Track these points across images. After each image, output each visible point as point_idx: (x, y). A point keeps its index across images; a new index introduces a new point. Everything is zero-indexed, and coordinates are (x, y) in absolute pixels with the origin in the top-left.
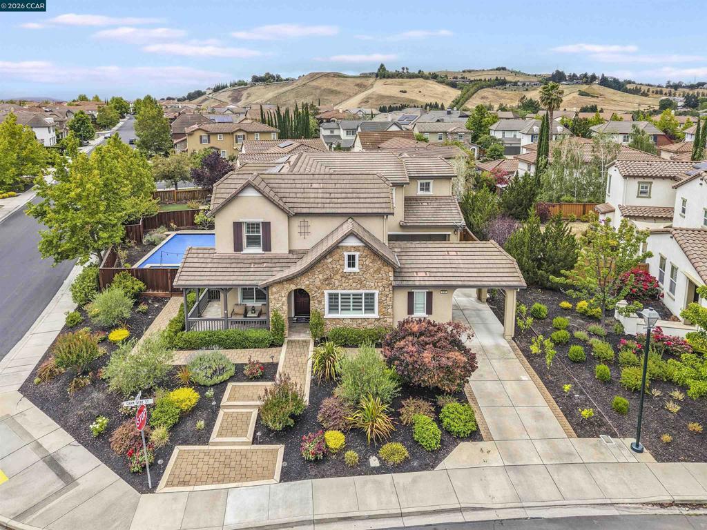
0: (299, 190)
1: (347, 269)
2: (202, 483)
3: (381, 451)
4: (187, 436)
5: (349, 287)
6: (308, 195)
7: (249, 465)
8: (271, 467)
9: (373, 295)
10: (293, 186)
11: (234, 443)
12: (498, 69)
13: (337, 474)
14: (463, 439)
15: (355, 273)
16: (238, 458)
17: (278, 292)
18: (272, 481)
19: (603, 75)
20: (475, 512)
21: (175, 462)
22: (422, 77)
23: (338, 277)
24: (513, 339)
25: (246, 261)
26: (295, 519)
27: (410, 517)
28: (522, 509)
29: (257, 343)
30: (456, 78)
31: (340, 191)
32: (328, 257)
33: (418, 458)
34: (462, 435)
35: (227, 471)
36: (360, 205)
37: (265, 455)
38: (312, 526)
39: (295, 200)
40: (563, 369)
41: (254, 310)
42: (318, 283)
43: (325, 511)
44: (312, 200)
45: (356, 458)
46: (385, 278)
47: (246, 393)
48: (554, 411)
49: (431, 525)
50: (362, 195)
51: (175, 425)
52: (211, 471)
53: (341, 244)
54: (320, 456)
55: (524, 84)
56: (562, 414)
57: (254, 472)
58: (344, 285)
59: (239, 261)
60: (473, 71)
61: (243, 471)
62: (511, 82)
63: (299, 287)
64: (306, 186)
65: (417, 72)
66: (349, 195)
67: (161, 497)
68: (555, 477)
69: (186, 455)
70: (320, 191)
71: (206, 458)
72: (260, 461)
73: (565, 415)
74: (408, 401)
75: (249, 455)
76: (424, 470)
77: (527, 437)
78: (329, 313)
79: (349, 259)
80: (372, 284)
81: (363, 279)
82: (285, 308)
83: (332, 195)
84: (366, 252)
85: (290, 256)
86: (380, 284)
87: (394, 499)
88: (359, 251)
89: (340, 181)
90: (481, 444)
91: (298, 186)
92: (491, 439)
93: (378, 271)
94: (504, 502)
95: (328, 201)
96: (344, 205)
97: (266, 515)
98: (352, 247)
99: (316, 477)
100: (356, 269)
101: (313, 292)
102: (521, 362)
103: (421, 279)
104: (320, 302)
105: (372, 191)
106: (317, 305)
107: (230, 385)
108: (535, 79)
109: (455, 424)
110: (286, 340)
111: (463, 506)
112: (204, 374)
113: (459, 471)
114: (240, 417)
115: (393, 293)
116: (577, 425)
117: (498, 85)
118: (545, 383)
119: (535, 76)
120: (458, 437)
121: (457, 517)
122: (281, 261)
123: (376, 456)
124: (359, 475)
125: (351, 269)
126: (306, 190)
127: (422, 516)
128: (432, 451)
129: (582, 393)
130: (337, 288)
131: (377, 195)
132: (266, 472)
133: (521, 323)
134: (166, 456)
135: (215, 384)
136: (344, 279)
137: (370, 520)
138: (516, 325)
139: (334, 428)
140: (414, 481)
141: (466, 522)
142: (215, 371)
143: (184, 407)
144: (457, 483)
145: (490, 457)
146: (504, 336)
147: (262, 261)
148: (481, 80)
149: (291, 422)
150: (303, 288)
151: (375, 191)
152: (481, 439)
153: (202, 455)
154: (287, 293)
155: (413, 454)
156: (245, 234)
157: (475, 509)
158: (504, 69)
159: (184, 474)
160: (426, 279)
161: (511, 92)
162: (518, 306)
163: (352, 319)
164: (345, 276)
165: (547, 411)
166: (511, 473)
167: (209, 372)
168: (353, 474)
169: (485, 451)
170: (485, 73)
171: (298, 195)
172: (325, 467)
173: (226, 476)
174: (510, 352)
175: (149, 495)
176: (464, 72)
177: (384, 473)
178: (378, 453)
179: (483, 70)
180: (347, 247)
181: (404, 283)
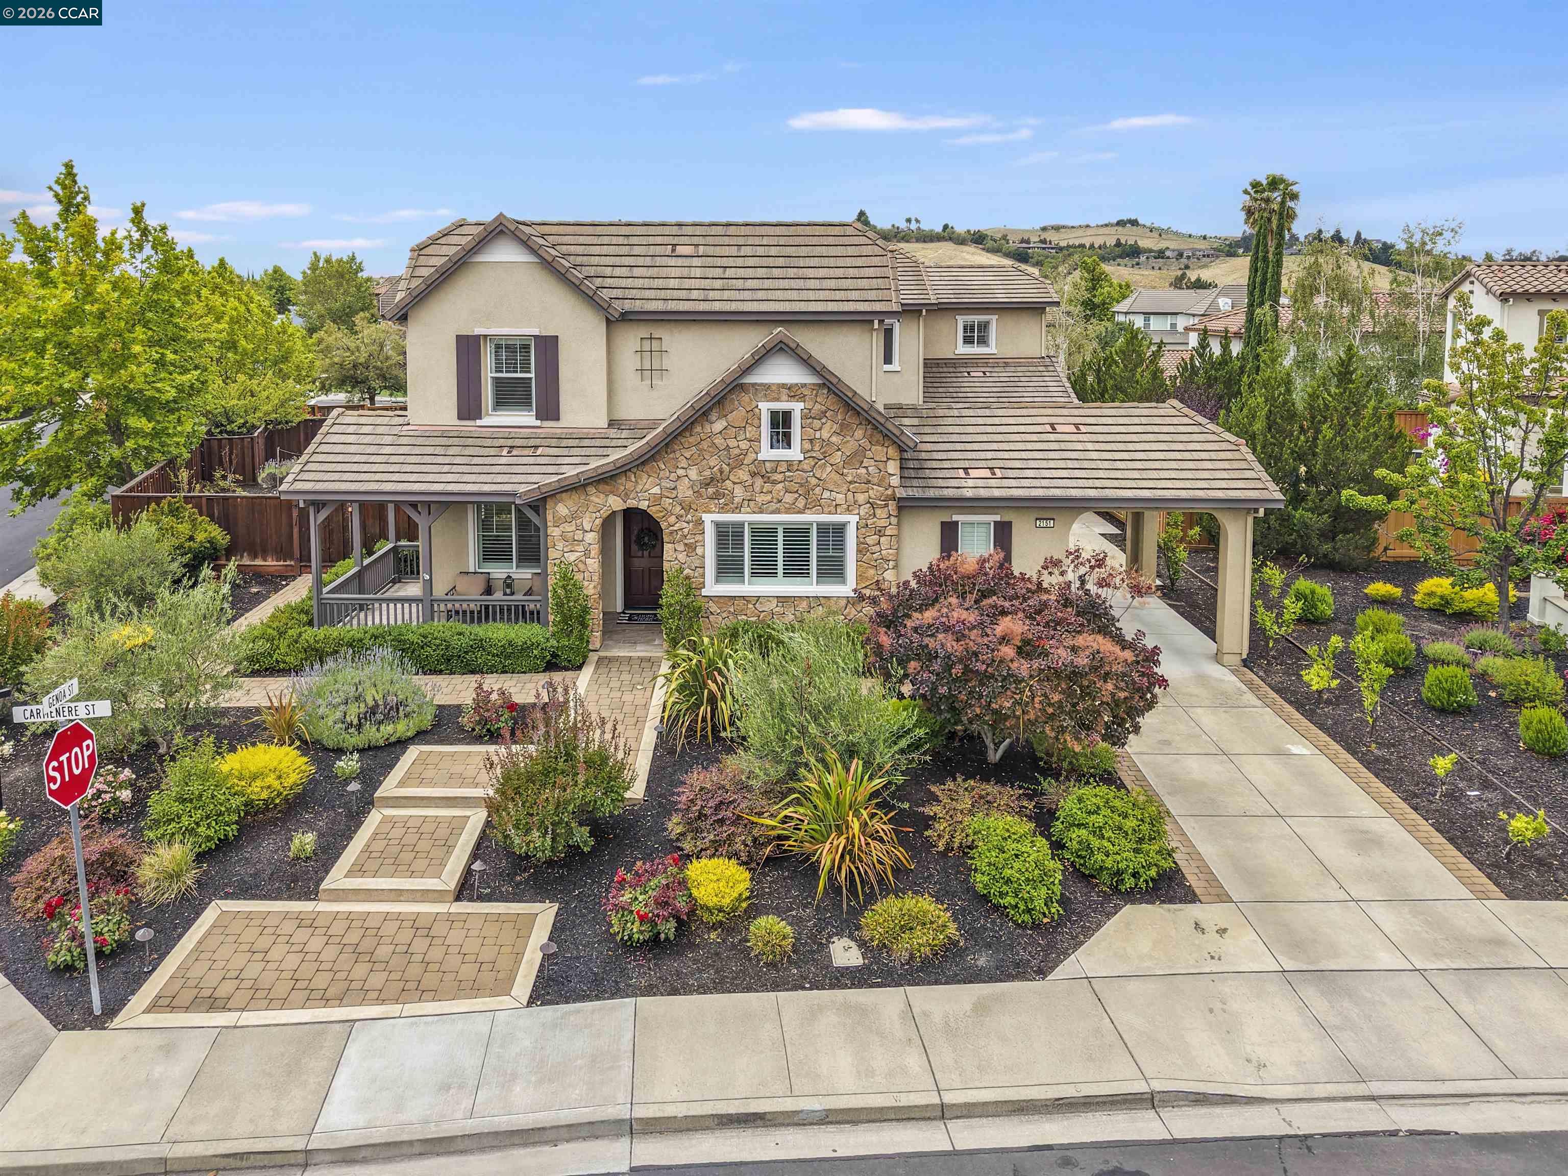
0: (640, 261)
1: (767, 453)
2: (270, 1004)
3: (868, 918)
4: (255, 875)
5: (774, 506)
6: (664, 272)
7: (436, 954)
8: (504, 963)
9: (839, 530)
10: (625, 250)
11: (398, 895)
12: (1121, 223)
13: (720, 986)
14: (1131, 896)
15: (789, 463)
16: (405, 936)
17: (574, 517)
18: (505, 1001)
19: (1359, 235)
20: (1203, 1110)
21: (200, 942)
22: (950, 239)
23: (743, 475)
24: (1245, 663)
25: (488, 442)
26: (567, 1116)
27: (974, 1121)
28: (1373, 1105)
29: (508, 657)
30: (1028, 242)
31: (751, 262)
32: (714, 416)
33: (989, 946)
34: (1129, 882)
35: (360, 971)
36: (805, 295)
37: (491, 930)
38: (625, 1142)
39: (629, 283)
40: (1413, 729)
41: (509, 586)
42: (684, 491)
43: (675, 1094)
44: (673, 283)
45: (784, 938)
46: (875, 480)
47: (458, 769)
48: (1412, 830)
49: (1049, 1147)
50: (811, 273)
51: (224, 844)
52: (307, 970)
53: (749, 379)
54: (668, 928)
55: (1181, 255)
56: (1438, 838)
57: (449, 977)
58: (760, 499)
59: (470, 441)
60: (1064, 227)
61: (414, 970)
62: (1151, 251)
63: (632, 503)
64: (659, 250)
65: (939, 229)
66: (776, 272)
67: (125, 1040)
68: (1466, 1008)
69: (236, 927)
70: (696, 262)
71: (301, 936)
72: (471, 946)
73: (1451, 840)
74: (950, 784)
75: (439, 929)
76: (1009, 978)
77: (1342, 895)
78: (717, 581)
79: (774, 424)
80: (840, 498)
81: (814, 481)
82: (593, 564)
83: (729, 273)
84: (824, 401)
85: (613, 433)
86: (861, 498)
87: (914, 1061)
88: (802, 398)
89: (751, 241)
90: (1193, 911)
91: (637, 250)
92: (1223, 897)
93: (856, 458)
94: (1300, 1078)
95: (718, 284)
96: (761, 295)
97: (466, 1103)
98: (783, 386)
99: (650, 991)
100: (794, 453)
101: (672, 519)
102: (1279, 713)
103: (980, 483)
104: (691, 548)
105: (840, 262)
106: (682, 557)
107: (413, 752)
108: (1202, 245)
109: (1106, 843)
110: (593, 657)
111: (1157, 1086)
112: (339, 714)
113: (1133, 986)
114: (428, 828)
115: (899, 524)
116: (1496, 865)
117: (1121, 257)
118: (1368, 765)
119: (1205, 238)
120: (1116, 890)
121: (1140, 1125)
122: (586, 443)
123: (851, 937)
124: (795, 988)
125: (781, 454)
126: (659, 261)
127: (1015, 1119)
128: (1036, 926)
129: (1486, 785)
130: (738, 509)
131: (852, 272)
132: (487, 977)
133: (1267, 619)
134: (175, 927)
135: (370, 748)
136: (759, 482)
137: (831, 1128)
138: (1253, 623)
139: (715, 849)
140: (981, 1008)
141: (1175, 1142)
142: (373, 710)
143: (257, 791)
144: (1126, 1019)
145: (1227, 945)
146: (1217, 658)
147: (532, 442)
148: (1082, 246)
149: (582, 835)
150: (643, 505)
151: (849, 262)
152: (1191, 897)
153: (288, 927)
154: (598, 522)
155: (972, 934)
156: (488, 373)
157: (1201, 1099)
158: (1134, 223)
159: (219, 975)
160: (993, 483)
161: (1151, 272)
162: (1256, 571)
163: (783, 600)
164: (762, 472)
165: (1388, 828)
166: (1310, 993)
167: (353, 712)
168: (776, 987)
169: (1211, 928)
170: (1089, 232)
171: (637, 272)
172: (686, 963)
173: (354, 985)
174: (1242, 693)
175: (88, 1036)
176: (1044, 229)
177: (879, 985)
178: (859, 928)
179: (1088, 226)
180: (767, 387)
181: (931, 493)
